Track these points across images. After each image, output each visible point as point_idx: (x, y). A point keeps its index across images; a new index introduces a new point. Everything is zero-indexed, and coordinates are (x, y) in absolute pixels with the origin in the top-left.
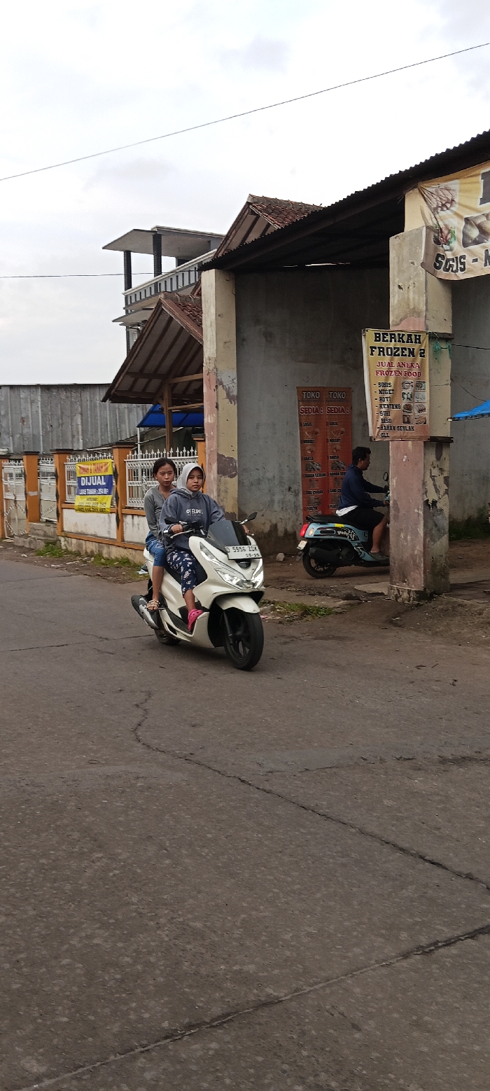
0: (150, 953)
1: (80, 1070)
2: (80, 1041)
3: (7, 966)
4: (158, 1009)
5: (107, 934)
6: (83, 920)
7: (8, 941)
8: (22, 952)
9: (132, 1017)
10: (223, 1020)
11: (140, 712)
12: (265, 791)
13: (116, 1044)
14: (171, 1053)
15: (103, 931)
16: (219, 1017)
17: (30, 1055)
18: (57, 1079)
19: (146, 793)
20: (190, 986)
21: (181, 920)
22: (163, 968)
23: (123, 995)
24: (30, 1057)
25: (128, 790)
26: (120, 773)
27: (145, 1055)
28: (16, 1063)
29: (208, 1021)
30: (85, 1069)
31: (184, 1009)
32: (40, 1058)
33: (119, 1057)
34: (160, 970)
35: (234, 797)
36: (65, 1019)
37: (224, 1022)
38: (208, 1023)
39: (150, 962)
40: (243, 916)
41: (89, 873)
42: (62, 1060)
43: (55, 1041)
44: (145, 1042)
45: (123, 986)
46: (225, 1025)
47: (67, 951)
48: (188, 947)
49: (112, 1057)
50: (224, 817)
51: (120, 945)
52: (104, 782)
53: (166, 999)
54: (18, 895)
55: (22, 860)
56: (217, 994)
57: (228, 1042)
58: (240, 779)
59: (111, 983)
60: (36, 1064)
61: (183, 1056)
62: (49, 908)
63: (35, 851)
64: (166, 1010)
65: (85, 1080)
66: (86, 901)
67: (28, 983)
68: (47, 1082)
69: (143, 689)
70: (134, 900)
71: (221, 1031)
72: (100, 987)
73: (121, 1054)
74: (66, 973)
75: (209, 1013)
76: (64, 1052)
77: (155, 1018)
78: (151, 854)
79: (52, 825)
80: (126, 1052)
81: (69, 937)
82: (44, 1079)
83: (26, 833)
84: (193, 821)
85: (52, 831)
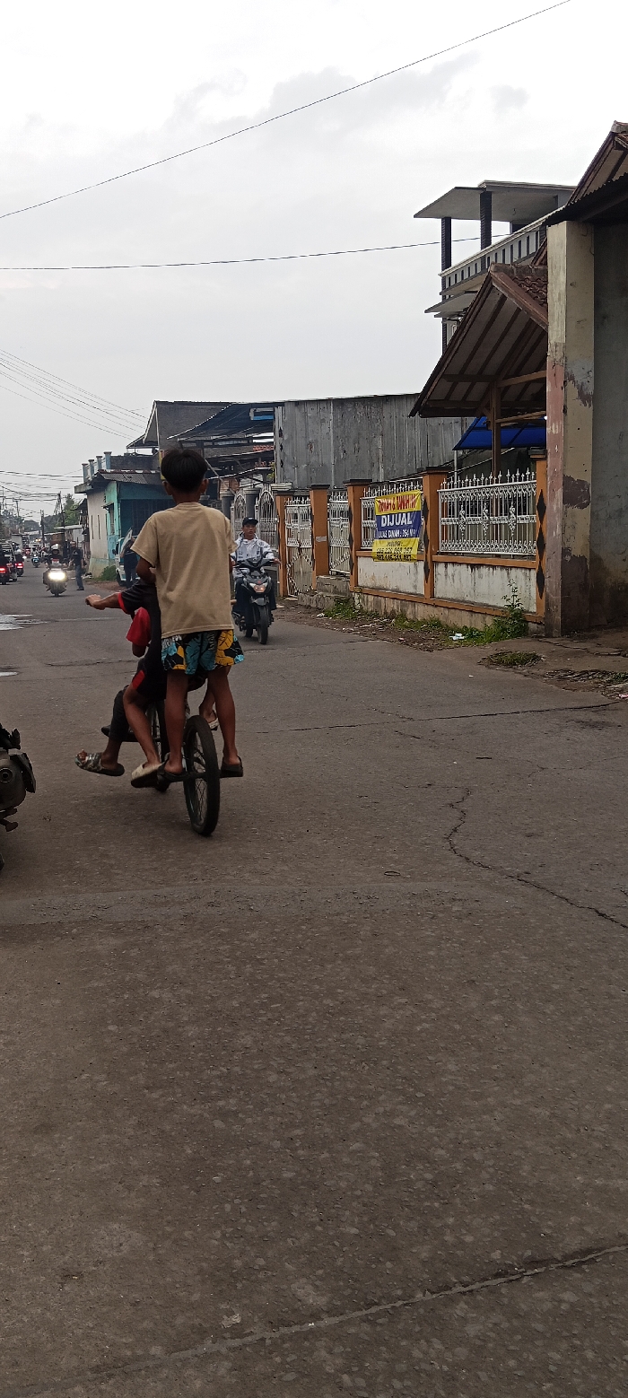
0: (472, 1147)
1: (374, 1310)
2: (374, 1266)
3: (277, 1144)
4: (487, 1231)
5: (413, 1113)
6: (380, 1089)
7: (279, 1108)
8: (297, 1127)
9: (449, 1238)
10: (583, 1258)
11: (458, 814)
13: (426, 1276)
14: (506, 1301)
15: (404, 1108)
16: (576, 1253)
17: (303, 1276)
18: (341, 1318)
19: (465, 922)
20: (532, 1202)
21: (518, 1102)
22: (491, 1170)
23: (436, 1204)
24: (305, 1280)
25: (440, 915)
26: (430, 892)
27: (465, 1298)
28: (285, 1287)
29: (560, 1259)
30: (381, 1307)
31: (524, 1235)
32: (318, 1283)
33: (429, 1296)
34: (488, 1172)
35: (588, 937)
36: (354, 1231)
37: (584, 1262)
38: (556, 1261)
39: (475, 1160)
40: (607, 1106)
41: (388, 1024)
42: (349, 1291)
43: (339, 1262)
44: (466, 1279)
45: (436, 1191)
46: (584, 1267)
47: (357, 1132)
48: (529, 1144)
49: (419, 1296)
50: (576, 962)
51: (432, 1130)
52: (408, 902)
53: (498, 1217)
54: (294, 1046)
55: (301, 998)
56: (572, 1219)
57: (591, 1295)
58: (597, 912)
59: (419, 1185)
60: (312, 1292)
61: (523, 1306)
62: (335, 1068)
63: (318, 987)
64: (496, 1234)
65: (381, 1324)
66: (385, 1062)
67: (304, 1171)
68: (327, 1321)
69: (459, 784)
70: (451, 1067)
71: (579, 1275)
72: (402, 1188)
73: (433, 1293)
74: (356, 1163)
75: (561, 1245)
76: (352, 1278)
77: (481, 1244)
78: (474, 1005)
79: (340, 955)
80: (440, 1290)
81: (361, 1112)
82: (324, 1316)
83: (307, 962)
84: (531, 964)
85: (340, 962)
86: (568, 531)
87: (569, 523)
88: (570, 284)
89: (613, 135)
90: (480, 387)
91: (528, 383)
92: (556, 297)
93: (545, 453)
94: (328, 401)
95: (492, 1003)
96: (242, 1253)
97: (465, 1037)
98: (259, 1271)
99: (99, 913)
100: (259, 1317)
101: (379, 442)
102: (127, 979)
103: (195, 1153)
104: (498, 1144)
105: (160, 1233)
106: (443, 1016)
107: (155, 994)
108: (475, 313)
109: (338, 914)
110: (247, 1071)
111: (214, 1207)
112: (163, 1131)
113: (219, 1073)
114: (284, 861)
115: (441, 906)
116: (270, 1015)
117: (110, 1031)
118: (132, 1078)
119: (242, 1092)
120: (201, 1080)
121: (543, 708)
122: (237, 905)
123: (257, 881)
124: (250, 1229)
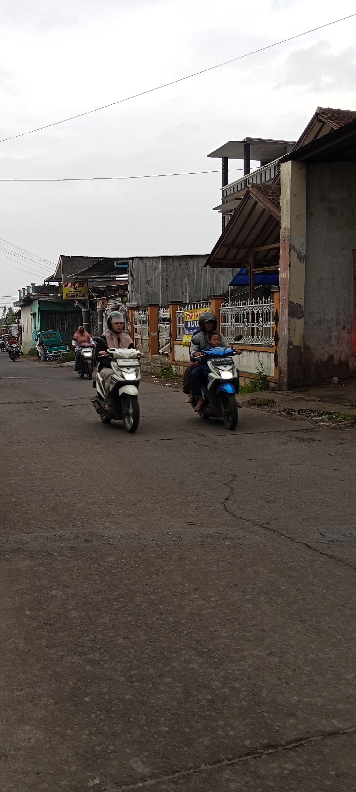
0: (235, 680)
1: (177, 775)
2: (177, 749)
3: (122, 679)
4: (242, 728)
5: (201, 661)
6: (182, 647)
7: (125, 658)
8: (134, 669)
9: (219, 733)
10: (297, 744)
11: (228, 489)
12: (327, 555)
13: (207, 755)
14: (252, 769)
15: (196, 658)
16: (293, 741)
17: (136, 756)
18: (158, 780)
19: (232, 551)
20: (268, 712)
21: (261, 654)
22: (246, 693)
23: (214, 714)
24: (137, 758)
25: (218, 547)
26: (213, 534)
27: (229, 767)
28: (126, 762)
29: (284, 744)
30: (181, 774)
31: (263, 731)
32: (144, 760)
33: (209, 767)
34: (244, 695)
35: (302, 559)
36: (166, 729)
37: (297, 746)
38: (283, 746)
39: (236, 688)
40: (311, 656)
41: (187, 609)
42: (163, 764)
43: (157, 747)
44: (230, 756)
45: (214, 706)
46: (297, 749)
47: (169, 672)
48: (267, 678)
49: (203, 766)
50: (295, 574)
51: (212, 670)
52: (200, 539)
53: (248, 720)
54: (133, 623)
55: (138, 595)
56: (291, 721)
57: (300, 765)
58: (306, 545)
59: (203, 702)
60: (141, 765)
61: (263, 772)
62: (156, 636)
63: (147, 588)
64: (247, 730)
65: (181, 784)
66: (185, 632)
67: (138, 695)
68: (150, 782)
69: (230, 473)
70: (224, 634)
71: (293, 754)
72: (194, 704)
73: (211, 765)
74: (168, 690)
75: (284, 736)
76: (164, 757)
77: (239, 736)
78: (237, 598)
79: (161, 570)
80: (215, 763)
81: (171, 660)
82: (147, 779)
83: (141, 574)
84: (269, 575)
85: (160, 574)
86: (292, 332)
87: (292, 327)
88: (293, 195)
89: (317, 114)
90: (243, 252)
91: (270, 250)
92: (285, 202)
93: (279, 288)
94: (159, 257)
95: (247, 597)
96: (101, 743)
97: (230, 617)
98: (110, 753)
99: (21, 546)
100: (111, 781)
101: (186, 281)
102: (37, 584)
103: (74, 684)
104: (250, 679)
105: (53, 731)
106: (219, 605)
107: (54, 593)
108: (240, 210)
109: (160, 546)
110: (107, 637)
111: (85, 716)
112: (56, 672)
113: (89, 638)
114: (129, 516)
115: (219, 542)
116: (119, 605)
117: (26, 615)
118: (39, 642)
119: (102, 650)
120: (79, 643)
121: (277, 430)
122: (102, 541)
123: (114, 527)
124: (106, 729)
